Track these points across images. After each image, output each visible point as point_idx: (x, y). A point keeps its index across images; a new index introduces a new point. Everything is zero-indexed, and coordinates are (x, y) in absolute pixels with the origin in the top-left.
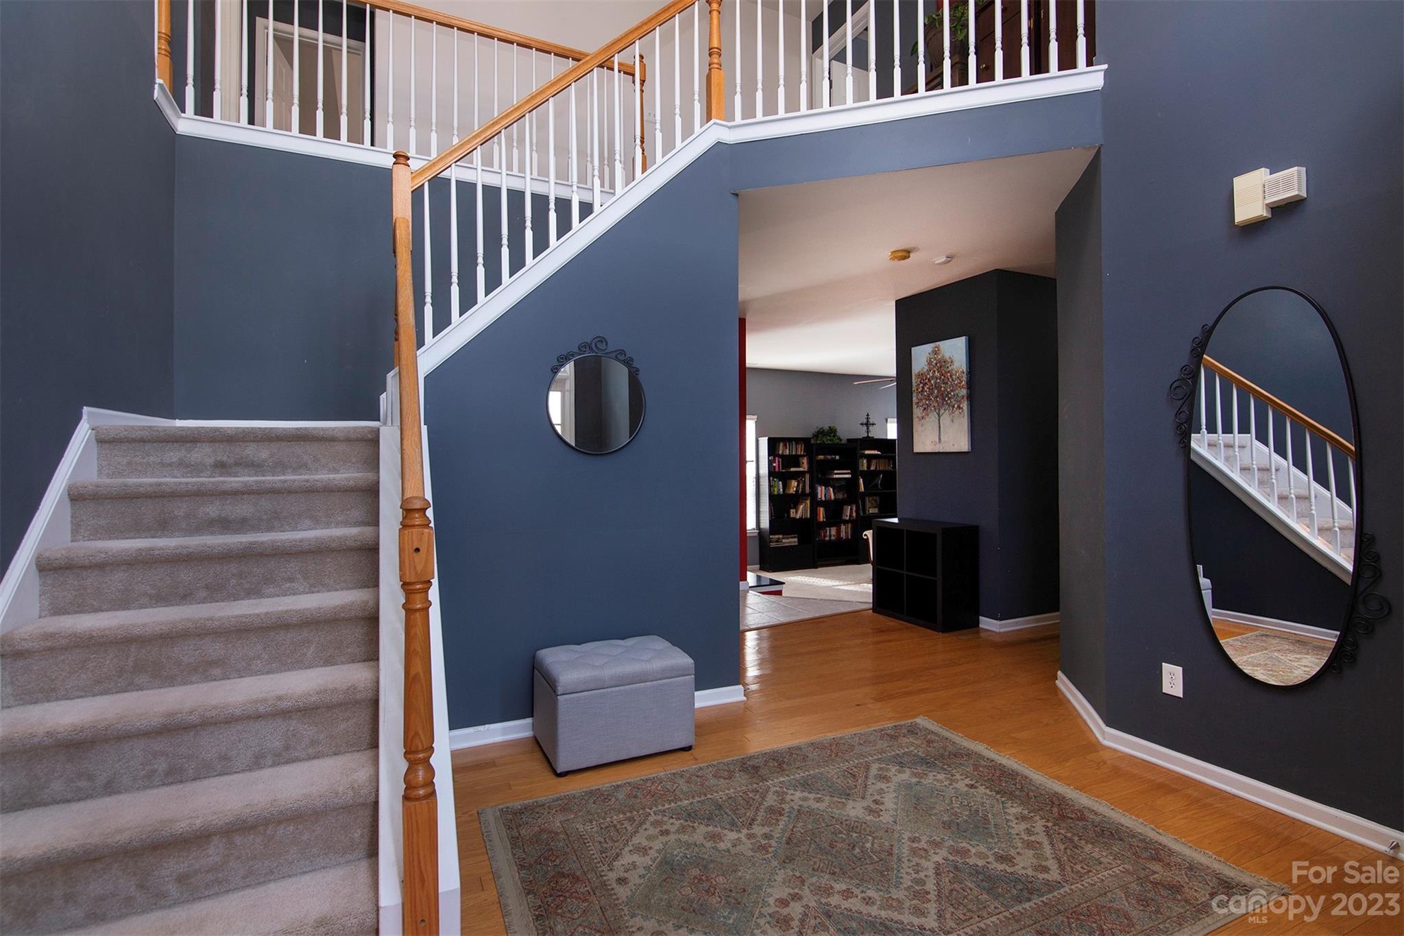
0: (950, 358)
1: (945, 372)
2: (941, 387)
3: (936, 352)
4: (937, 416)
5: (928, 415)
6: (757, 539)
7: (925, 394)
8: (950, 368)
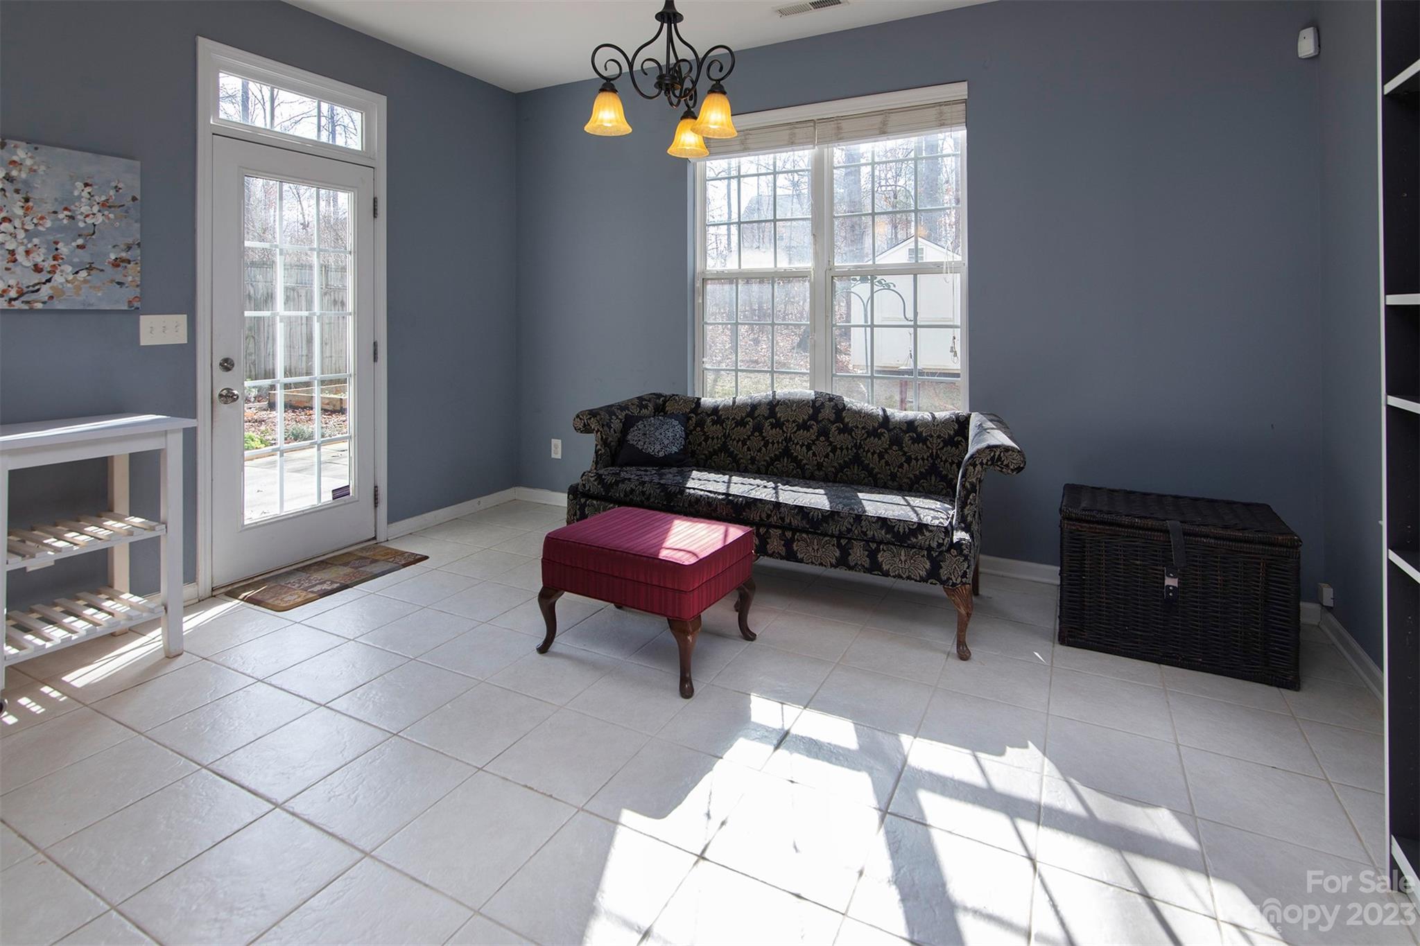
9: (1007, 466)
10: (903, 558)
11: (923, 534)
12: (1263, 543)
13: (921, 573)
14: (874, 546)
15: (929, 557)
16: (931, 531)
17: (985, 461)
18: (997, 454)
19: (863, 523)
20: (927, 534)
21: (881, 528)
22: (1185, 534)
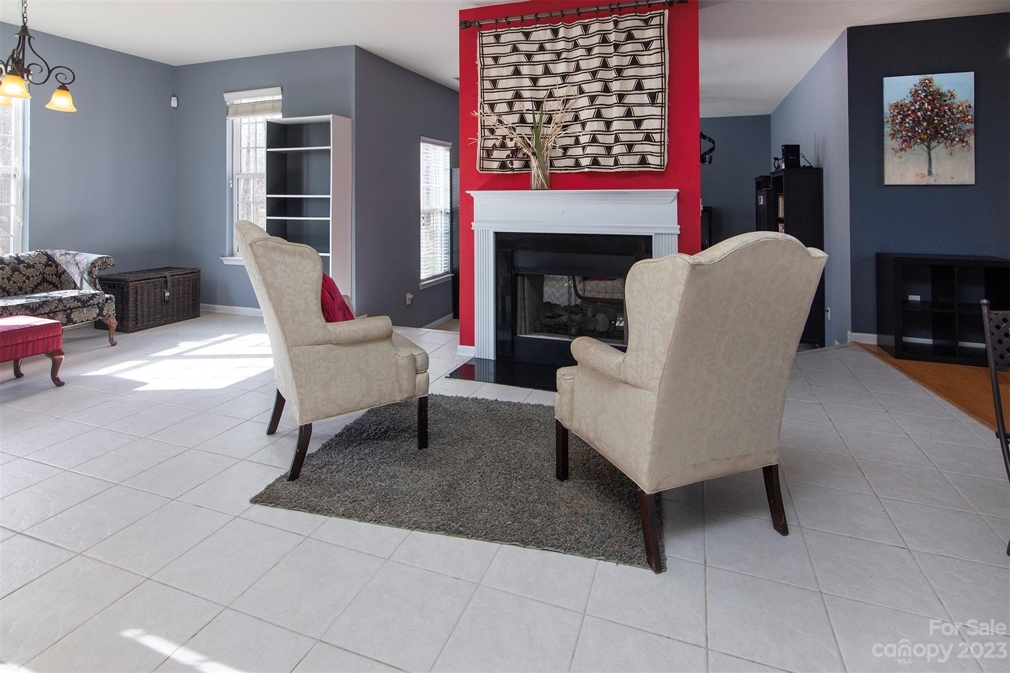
0: (949, 91)
1: (941, 105)
2: (935, 120)
3: (926, 85)
4: (926, 148)
5: (911, 147)
6: (451, 284)
7: (907, 125)
8: (948, 102)
9: (109, 264)
10: (85, 312)
11: (95, 298)
12: (191, 273)
13: (94, 316)
14: (69, 311)
15: (99, 307)
16: (99, 295)
17: (99, 264)
18: (104, 260)
19: (64, 302)
20: (98, 297)
21: (75, 301)
22: (171, 276)
